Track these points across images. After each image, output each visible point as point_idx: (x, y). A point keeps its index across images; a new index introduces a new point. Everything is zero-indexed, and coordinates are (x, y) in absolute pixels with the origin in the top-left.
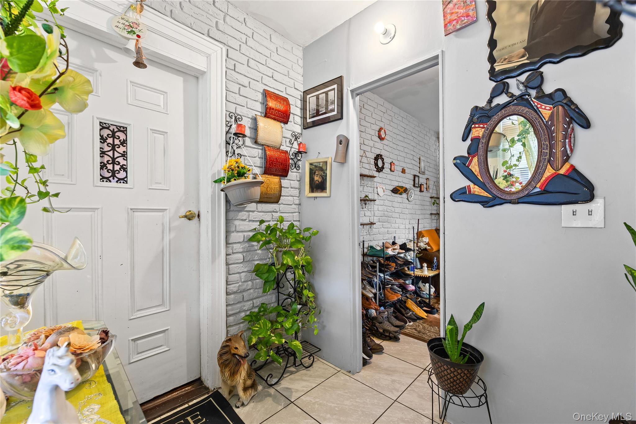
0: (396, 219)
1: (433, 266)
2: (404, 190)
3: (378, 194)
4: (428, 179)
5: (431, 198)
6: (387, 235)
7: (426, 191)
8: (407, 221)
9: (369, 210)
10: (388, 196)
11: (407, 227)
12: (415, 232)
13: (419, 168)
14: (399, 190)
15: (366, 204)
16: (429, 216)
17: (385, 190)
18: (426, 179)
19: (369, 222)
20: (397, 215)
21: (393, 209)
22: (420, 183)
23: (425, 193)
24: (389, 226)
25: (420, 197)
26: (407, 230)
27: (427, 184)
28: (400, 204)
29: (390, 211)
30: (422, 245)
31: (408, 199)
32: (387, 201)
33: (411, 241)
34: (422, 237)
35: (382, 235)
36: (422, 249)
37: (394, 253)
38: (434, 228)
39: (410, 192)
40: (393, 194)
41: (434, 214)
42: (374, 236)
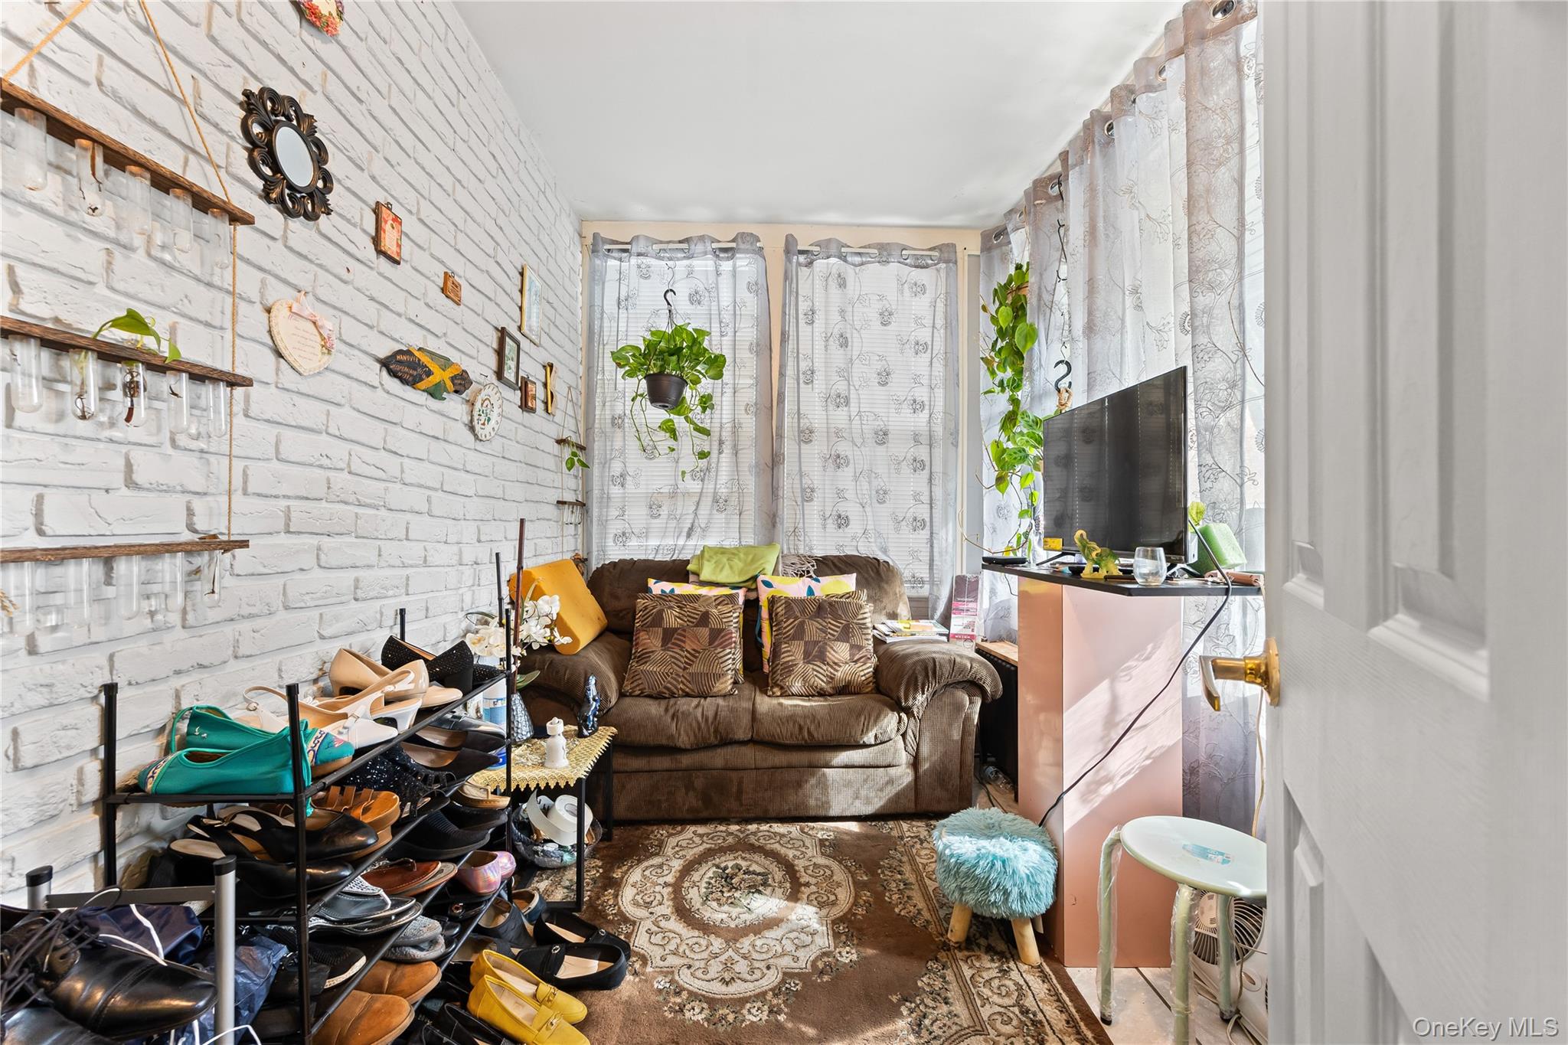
0: (408, 516)
1: (586, 719)
2: (453, 379)
3: (279, 355)
4: (551, 366)
5: (561, 442)
6: (354, 605)
7: (544, 414)
8: (469, 531)
9: (182, 440)
10: (355, 384)
11: (468, 558)
12: (504, 578)
13: (521, 308)
14: (429, 373)
15: (131, 389)
16: (551, 511)
17: (337, 345)
18: (544, 367)
19: (187, 536)
20: (416, 498)
21: (392, 464)
22: (521, 374)
23: (538, 419)
24: (365, 552)
25: (521, 430)
26: (468, 571)
27: (545, 385)
28: (433, 442)
29: (371, 471)
30: (535, 632)
31: (472, 429)
32: (346, 411)
33: (485, 619)
34: (534, 598)
35: (315, 613)
36: (535, 647)
37: (390, 733)
38: (568, 556)
39: (483, 395)
40: (394, 384)
41: (570, 503)
42: (245, 626)
